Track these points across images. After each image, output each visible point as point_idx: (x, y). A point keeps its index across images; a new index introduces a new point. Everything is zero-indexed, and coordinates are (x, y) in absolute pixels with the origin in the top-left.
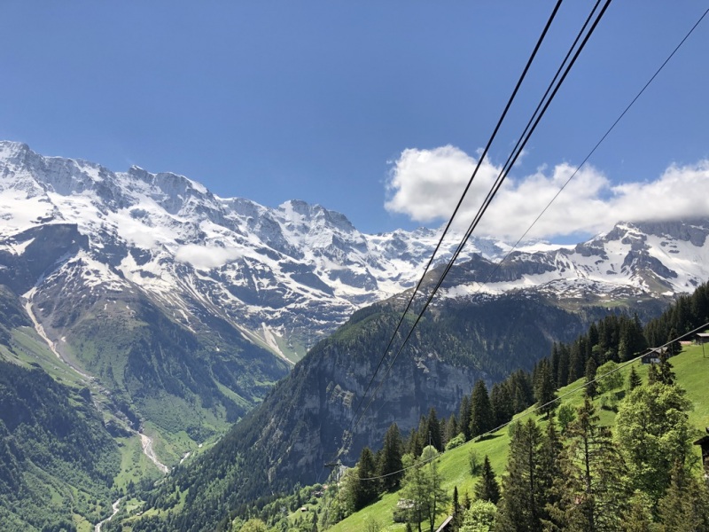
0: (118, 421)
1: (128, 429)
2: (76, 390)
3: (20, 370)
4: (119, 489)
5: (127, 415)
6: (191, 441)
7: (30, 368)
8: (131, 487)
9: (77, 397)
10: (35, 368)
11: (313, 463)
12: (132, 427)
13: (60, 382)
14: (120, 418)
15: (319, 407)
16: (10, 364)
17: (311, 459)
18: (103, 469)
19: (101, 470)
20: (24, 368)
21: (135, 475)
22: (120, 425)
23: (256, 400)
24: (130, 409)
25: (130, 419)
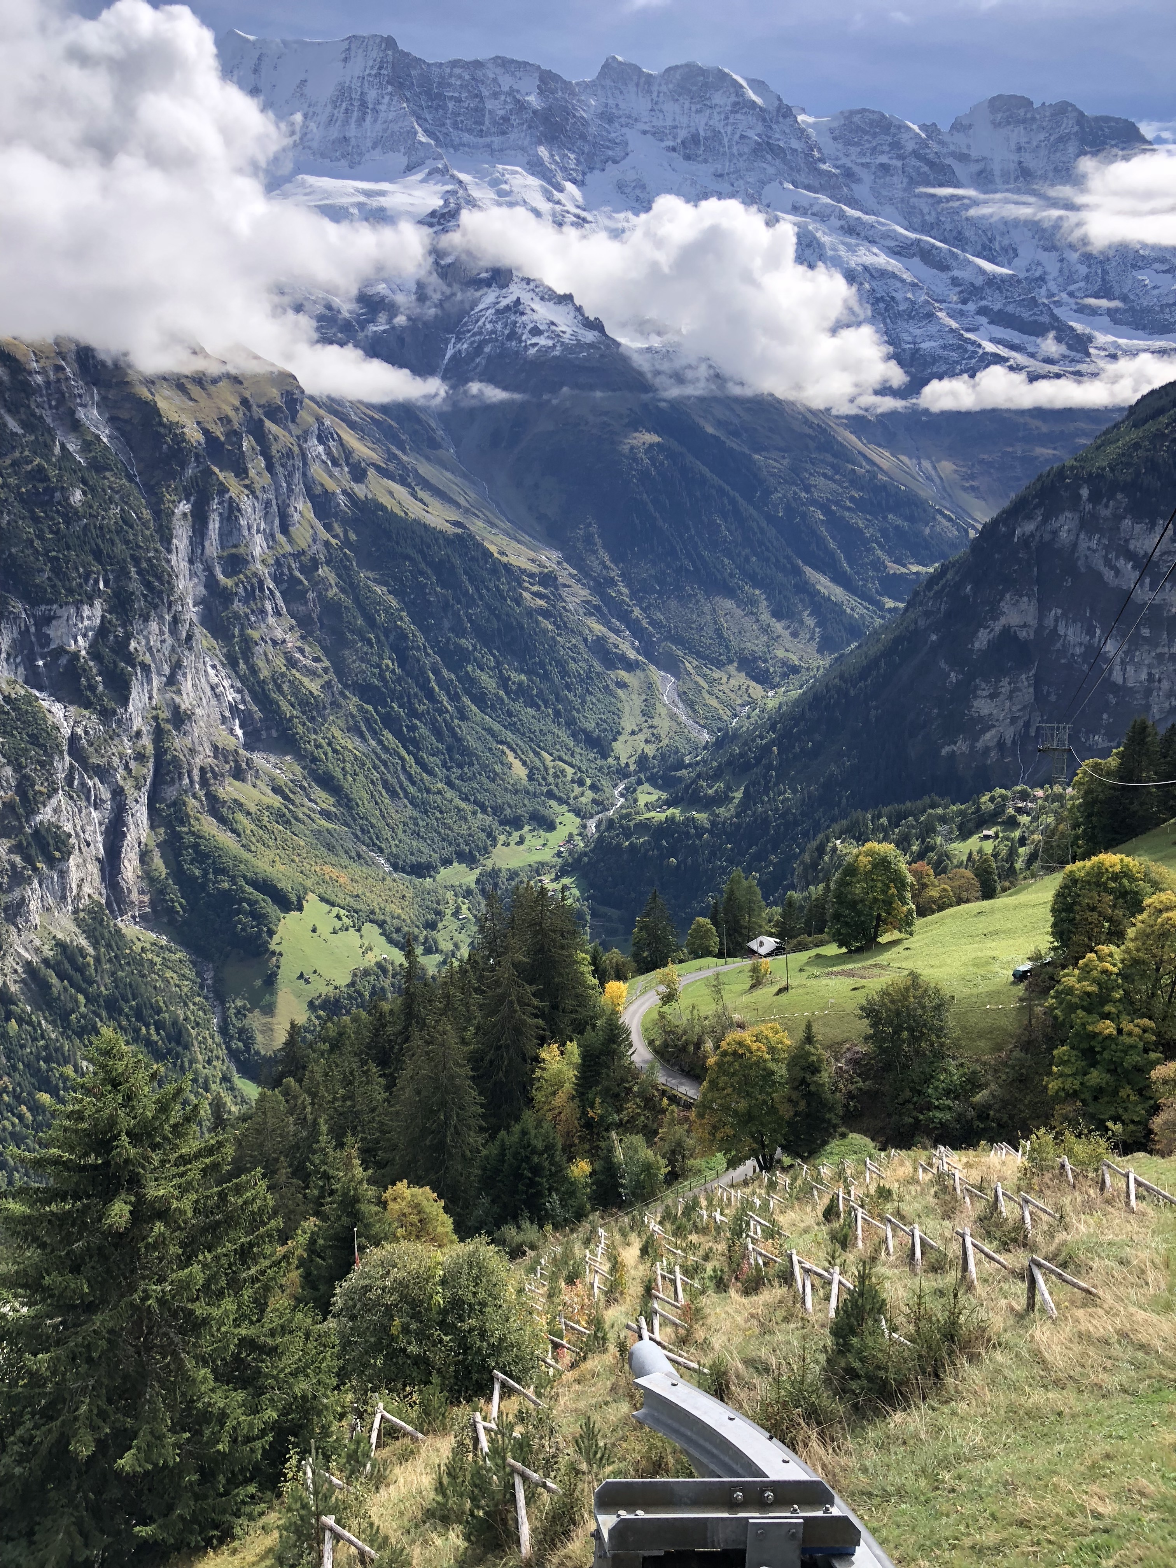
0: (613, 638)
1: (632, 655)
2: (532, 575)
3: (435, 535)
4: (623, 761)
5: (628, 628)
6: (753, 684)
7: (452, 530)
8: (642, 761)
9: (535, 588)
10: (459, 531)
11: (1014, 742)
12: (637, 650)
13: (504, 559)
14: (617, 632)
15: (1034, 623)
16: (417, 522)
17: (1009, 733)
18: (593, 725)
19: (590, 726)
20: (441, 532)
21: (647, 741)
22: (616, 646)
23: (890, 604)
24: (633, 616)
25: (634, 635)
